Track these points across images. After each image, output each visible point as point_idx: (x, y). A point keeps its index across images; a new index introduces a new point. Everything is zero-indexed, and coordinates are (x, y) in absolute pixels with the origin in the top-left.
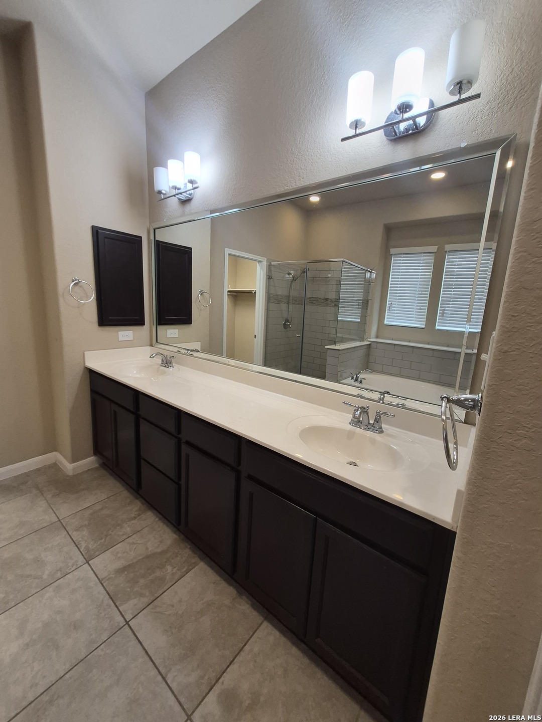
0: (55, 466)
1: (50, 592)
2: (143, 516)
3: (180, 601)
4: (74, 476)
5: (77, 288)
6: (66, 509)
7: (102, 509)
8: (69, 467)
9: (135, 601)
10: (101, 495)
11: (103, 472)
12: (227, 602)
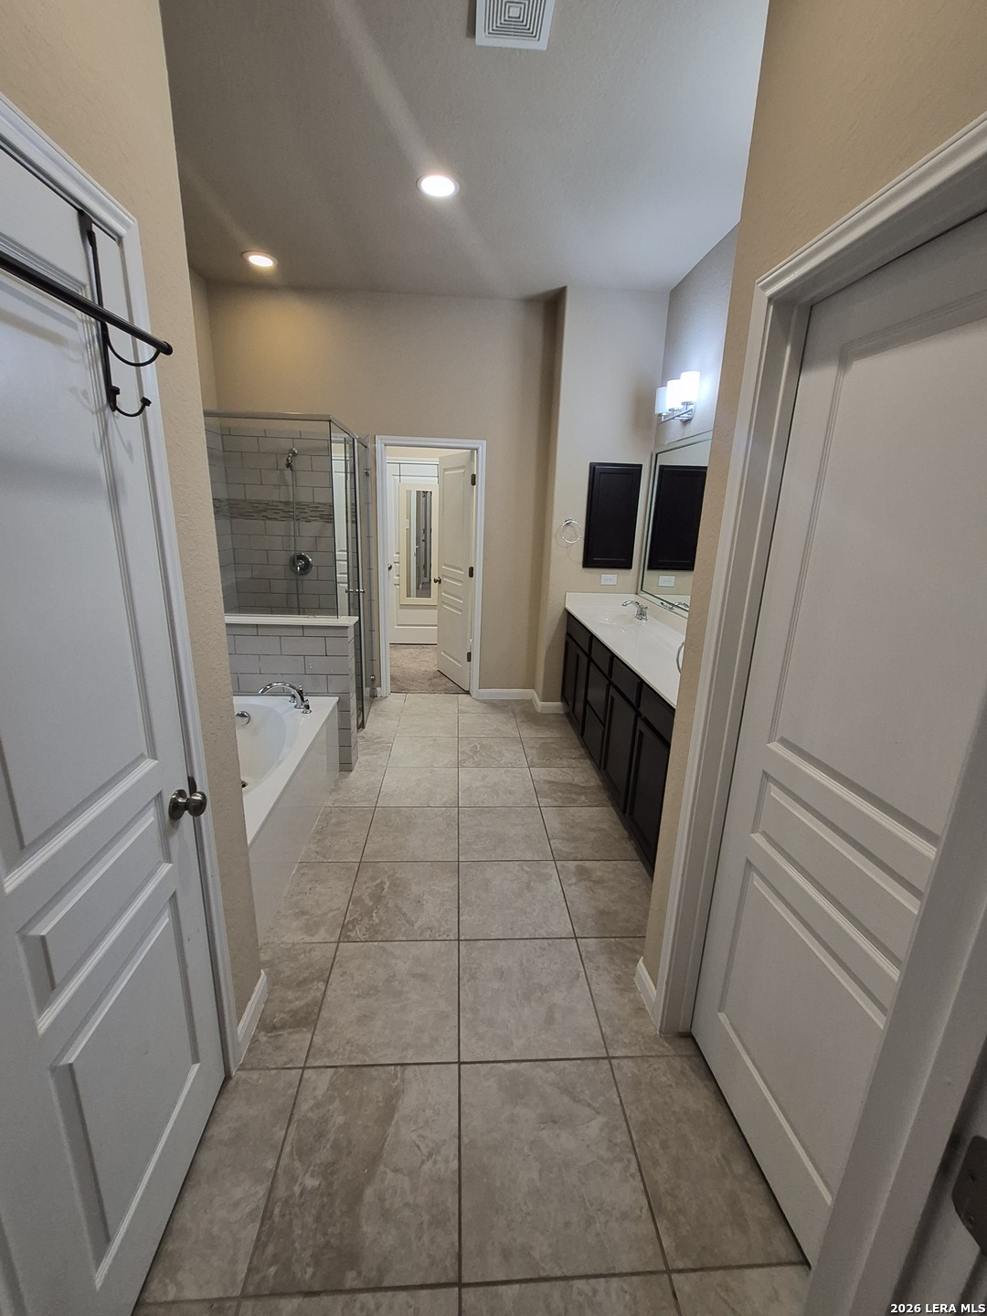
0: (530, 702)
1: (502, 770)
2: (582, 761)
3: (580, 817)
4: (541, 714)
5: (568, 527)
6: (528, 733)
7: (553, 743)
8: (540, 705)
9: (550, 801)
10: (556, 734)
11: (565, 718)
12: (616, 836)
